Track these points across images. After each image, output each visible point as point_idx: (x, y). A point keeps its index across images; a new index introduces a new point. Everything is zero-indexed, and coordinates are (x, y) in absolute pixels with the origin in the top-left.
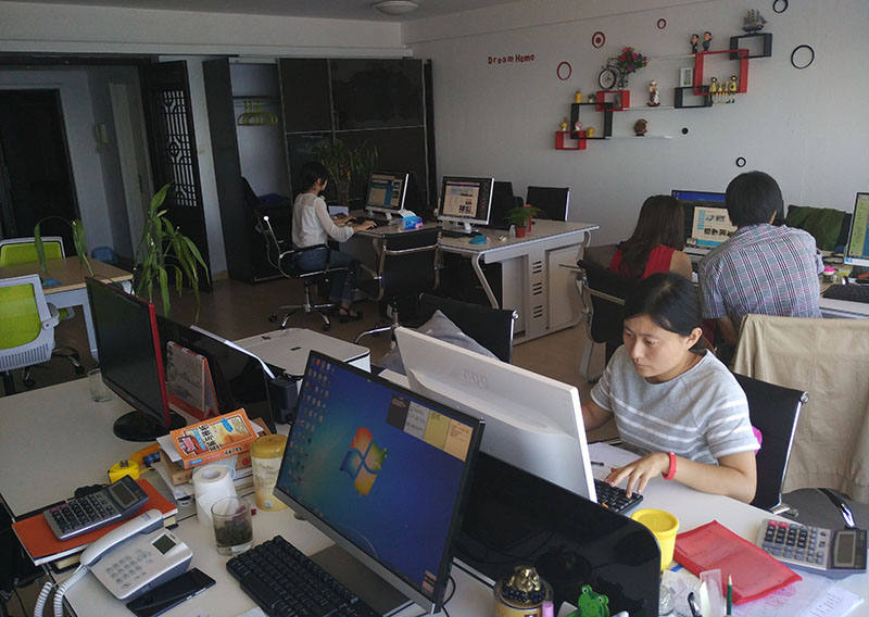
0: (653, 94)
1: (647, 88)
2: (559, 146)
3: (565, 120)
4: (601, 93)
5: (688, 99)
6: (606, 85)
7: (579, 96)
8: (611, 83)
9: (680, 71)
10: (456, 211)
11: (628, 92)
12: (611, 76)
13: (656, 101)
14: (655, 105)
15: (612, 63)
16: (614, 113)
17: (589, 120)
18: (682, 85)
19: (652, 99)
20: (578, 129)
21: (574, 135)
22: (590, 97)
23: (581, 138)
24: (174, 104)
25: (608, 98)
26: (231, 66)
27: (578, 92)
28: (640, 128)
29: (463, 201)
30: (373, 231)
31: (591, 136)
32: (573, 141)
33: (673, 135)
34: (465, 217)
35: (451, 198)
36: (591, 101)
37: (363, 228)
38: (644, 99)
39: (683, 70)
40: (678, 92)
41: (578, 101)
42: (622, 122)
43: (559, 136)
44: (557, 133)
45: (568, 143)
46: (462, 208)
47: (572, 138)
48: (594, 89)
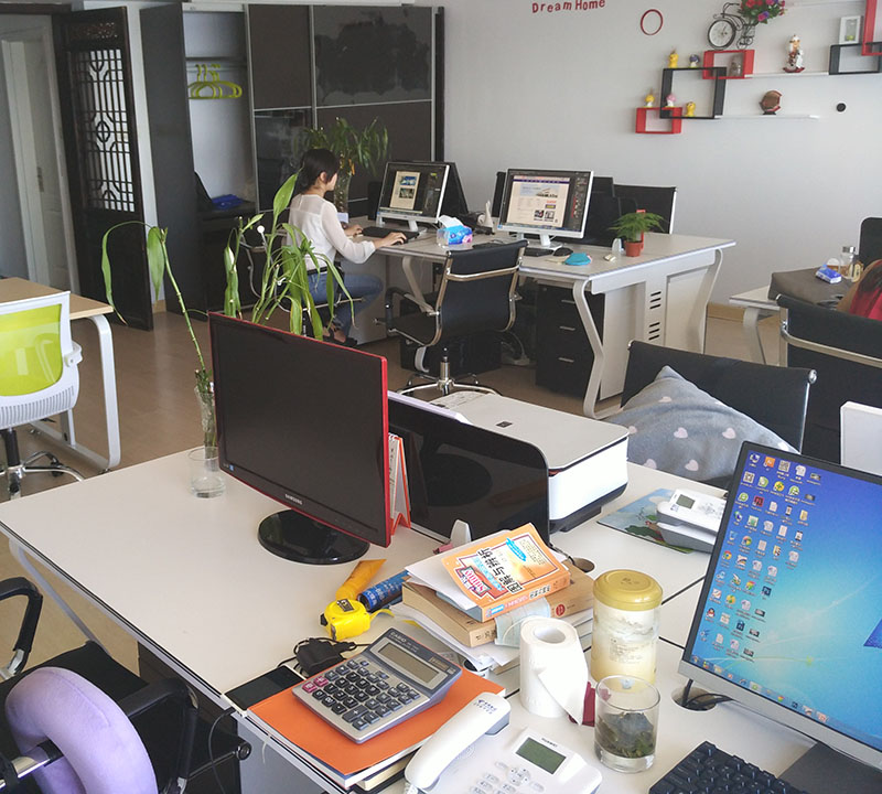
0: (795, 53)
1: (784, 47)
2: (639, 127)
3: (651, 93)
4: (710, 54)
5: (848, 61)
6: (718, 42)
7: (675, 58)
8: (727, 39)
9: (839, 21)
10: (529, 218)
11: (753, 51)
12: (729, 29)
13: (799, 64)
14: (797, 70)
15: (731, 10)
16: (728, 81)
17: (689, 92)
18: (842, 42)
19: (791, 62)
20: (671, 104)
21: (664, 113)
22: (691, 60)
23: (673, 118)
24: (106, 68)
25: (720, 61)
26: (184, 15)
27: (673, 53)
28: (769, 104)
29: (541, 204)
30: (402, 247)
31: (691, 114)
32: (664, 121)
33: (822, 111)
34: (543, 227)
35: (520, 201)
36: (694, 65)
37: (387, 244)
38: (779, 61)
39: (843, 21)
40: (835, 51)
41: (674, 66)
42: (740, 96)
43: (641, 114)
44: (638, 109)
45: (653, 123)
46: (539, 214)
47: (661, 117)
48: (700, 48)
